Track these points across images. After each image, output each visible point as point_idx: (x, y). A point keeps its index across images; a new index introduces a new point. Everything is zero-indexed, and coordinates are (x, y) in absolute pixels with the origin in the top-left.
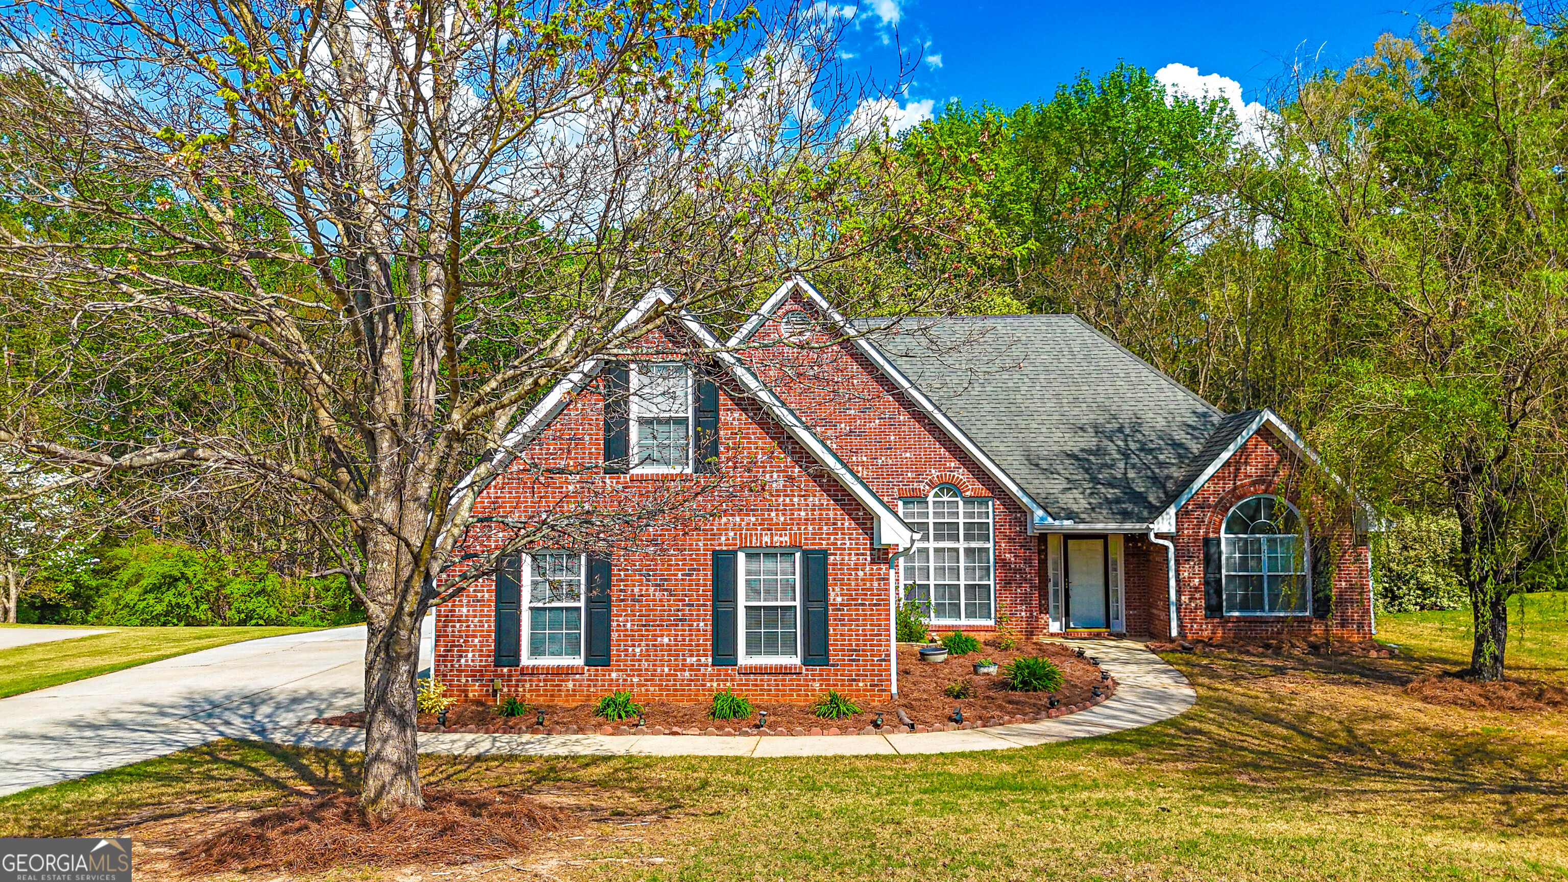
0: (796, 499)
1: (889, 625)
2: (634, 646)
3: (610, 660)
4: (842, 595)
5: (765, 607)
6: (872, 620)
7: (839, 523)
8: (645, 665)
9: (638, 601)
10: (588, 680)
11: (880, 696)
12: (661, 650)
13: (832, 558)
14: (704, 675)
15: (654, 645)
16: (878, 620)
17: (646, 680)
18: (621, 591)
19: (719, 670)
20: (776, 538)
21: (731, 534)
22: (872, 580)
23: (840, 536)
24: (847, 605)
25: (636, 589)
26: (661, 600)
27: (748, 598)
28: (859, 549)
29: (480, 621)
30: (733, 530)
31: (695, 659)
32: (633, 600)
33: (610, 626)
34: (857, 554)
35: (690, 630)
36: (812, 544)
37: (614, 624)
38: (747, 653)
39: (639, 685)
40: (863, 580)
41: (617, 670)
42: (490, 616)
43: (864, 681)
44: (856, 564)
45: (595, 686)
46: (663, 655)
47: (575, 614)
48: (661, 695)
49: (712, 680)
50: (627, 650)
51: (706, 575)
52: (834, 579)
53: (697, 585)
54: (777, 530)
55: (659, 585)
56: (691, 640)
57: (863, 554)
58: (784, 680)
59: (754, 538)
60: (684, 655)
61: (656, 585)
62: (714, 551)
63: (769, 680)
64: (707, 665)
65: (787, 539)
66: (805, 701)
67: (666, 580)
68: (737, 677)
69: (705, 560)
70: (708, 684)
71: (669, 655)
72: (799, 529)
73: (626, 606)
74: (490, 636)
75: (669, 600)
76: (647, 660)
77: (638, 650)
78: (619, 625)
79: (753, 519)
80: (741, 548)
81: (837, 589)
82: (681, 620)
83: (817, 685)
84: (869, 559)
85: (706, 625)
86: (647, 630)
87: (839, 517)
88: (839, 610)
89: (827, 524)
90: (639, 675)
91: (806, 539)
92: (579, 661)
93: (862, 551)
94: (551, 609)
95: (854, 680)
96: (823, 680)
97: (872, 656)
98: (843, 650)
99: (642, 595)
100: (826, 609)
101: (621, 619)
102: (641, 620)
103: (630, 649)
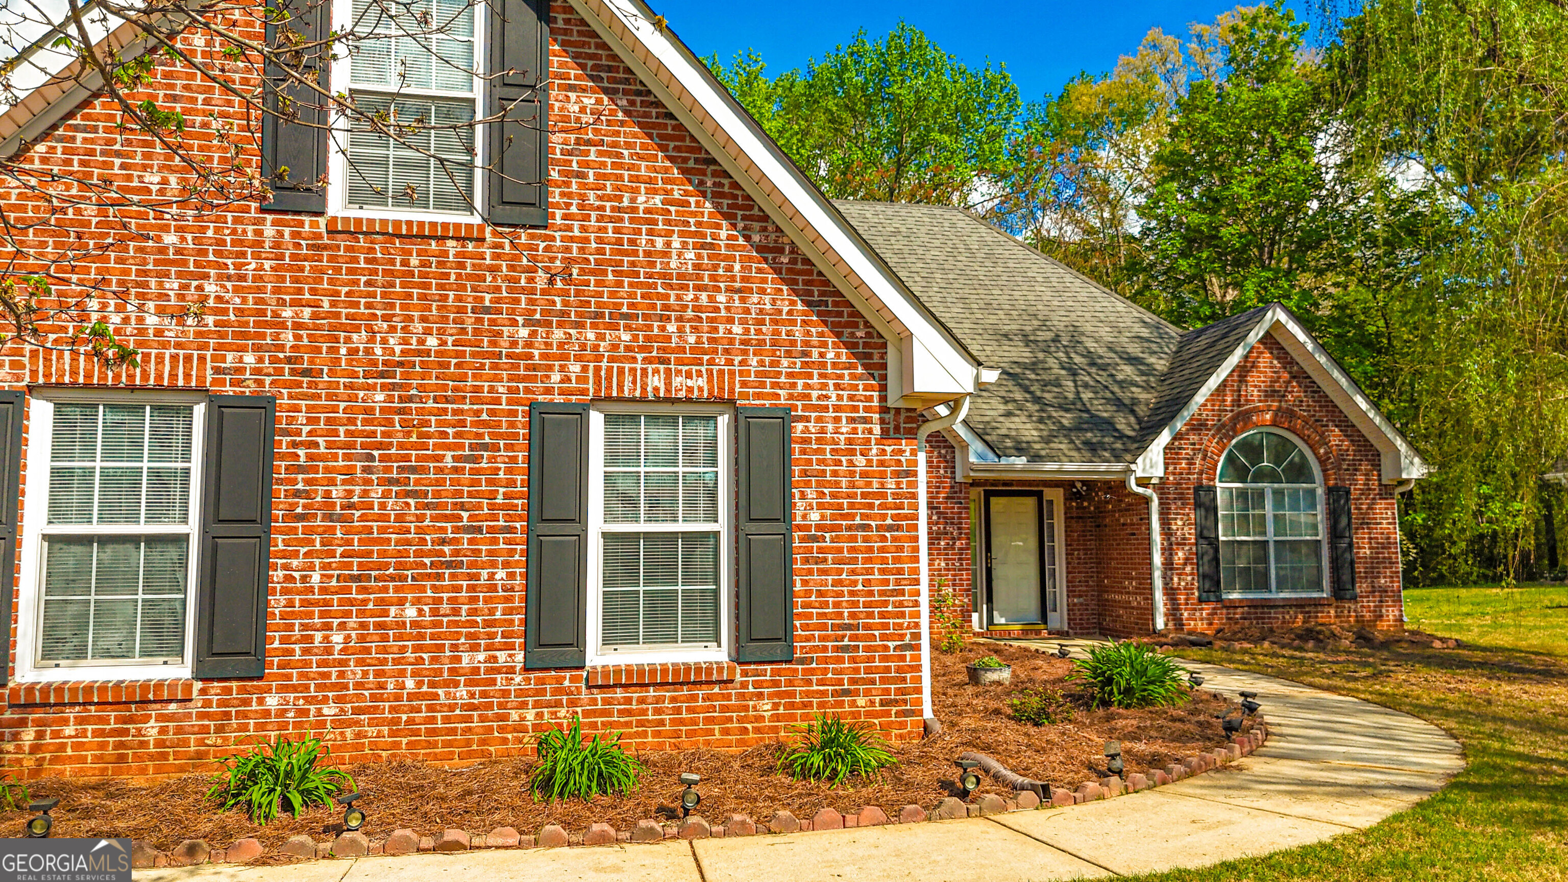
0: (721, 298)
1: (916, 571)
2: (326, 627)
3: (262, 664)
4: (821, 506)
5: (648, 536)
6: (884, 561)
7: (815, 352)
8: (354, 672)
9: (342, 519)
10: (201, 716)
11: (903, 725)
12: (399, 638)
13: (800, 426)
14: (505, 693)
15: (378, 626)
16: (897, 560)
17: (357, 711)
18: (297, 494)
19: (540, 681)
20: (677, 381)
21: (575, 368)
22: (883, 475)
23: (815, 380)
24: (833, 528)
25: (337, 492)
26: (400, 518)
27: (610, 514)
28: (855, 409)
30: (578, 358)
31: (481, 656)
32: (329, 517)
33: (268, 579)
34: (852, 420)
35: (472, 588)
36: (758, 396)
37: (278, 575)
38: (606, 641)
39: (339, 723)
40: (864, 474)
41: (282, 689)
43: (867, 693)
44: (850, 441)
45: (220, 729)
46: (403, 649)
47: (172, 552)
48: (397, 745)
49: (523, 705)
50: (310, 639)
51: (513, 459)
52: (804, 473)
53: (490, 482)
54: (680, 362)
55: (397, 482)
56: (473, 612)
57: (866, 420)
58: (694, 698)
59: (628, 379)
60: (454, 648)
61: (391, 482)
62: (532, 405)
63: (659, 700)
64: (511, 670)
65: (702, 382)
66: (740, 743)
67: (414, 470)
68: (584, 695)
69: (512, 425)
70: (514, 715)
71: (416, 649)
72: (730, 362)
73: (309, 531)
75: (420, 518)
76: (360, 663)
77: (337, 638)
78: (289, 579)
79: (626, 337)
80: (596, 400)
81: (811, 493)
82: (449, 565)
83: (766, 706)
84: (877, 429)
85: (511, 576)
86: (363, 590)
87: (815, 339)
88: (815, 539)
89: (789, 354)
90: (339, 700)
91: (744, 384)
92: (177, 670)
93: (862, 414)
94: (104, 540)
95: (846, 693)
96: (779, 695)
97: (884, 637)
98: (824, 627)
99: (351, 506)
100: (787, 538)
101: (295, 563)
102: (349, 566)
103: (318, 636)
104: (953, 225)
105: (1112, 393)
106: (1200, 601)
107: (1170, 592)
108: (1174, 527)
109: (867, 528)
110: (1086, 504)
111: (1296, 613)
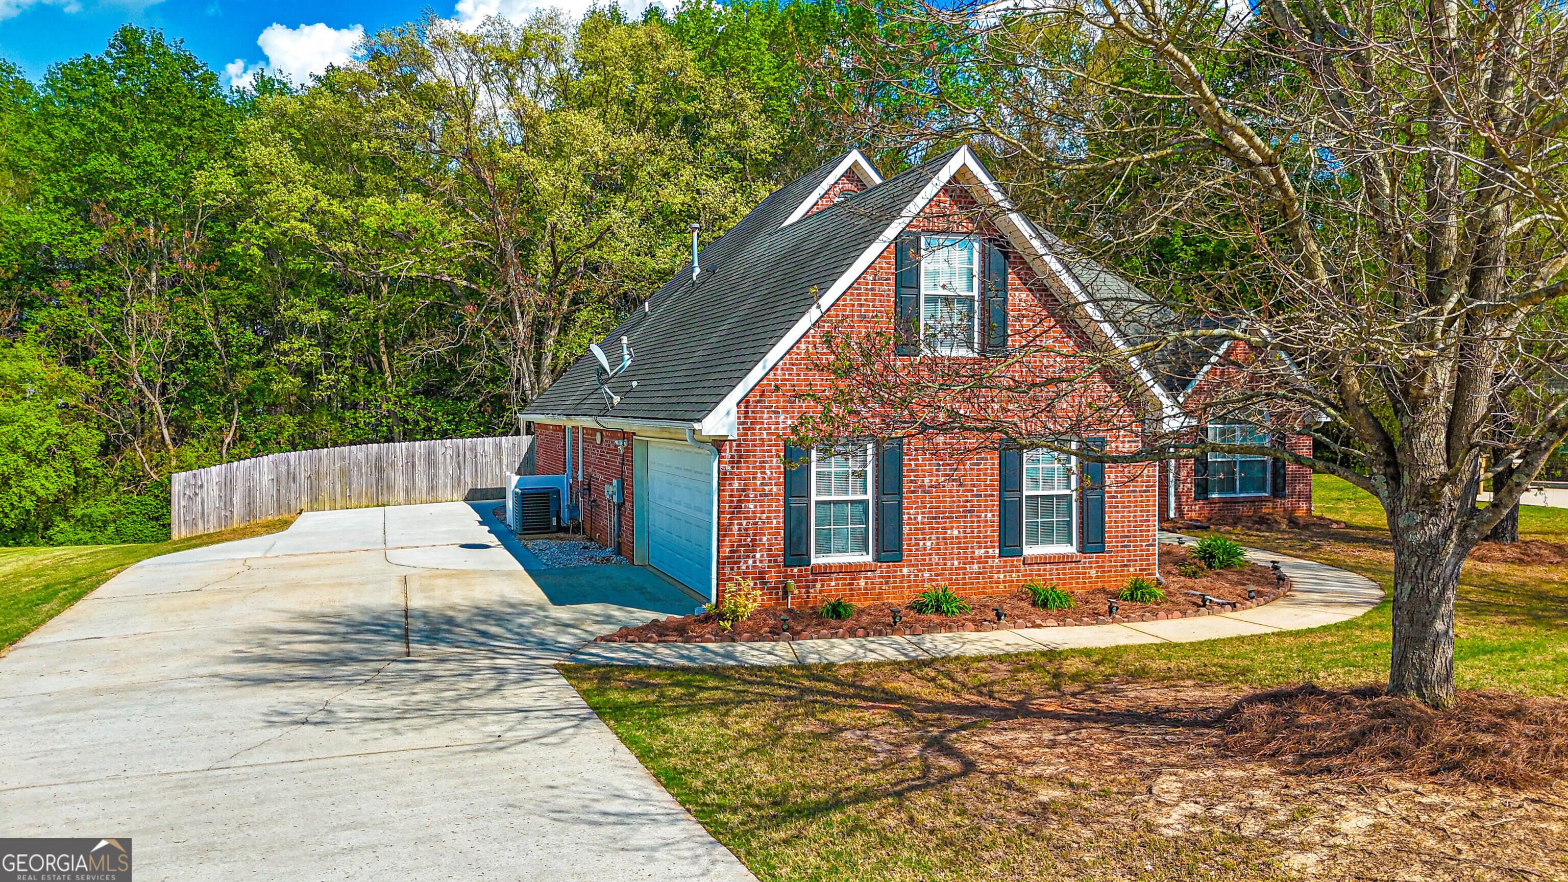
2: (924, 539)
3: (902, 555)
4: (1116, 482)
5: (1043, 497)
6: (1142, 506)
8: (935, 558)
9: (929, 492)
10: (880, 577)
12: (952, 543)
13: (1108, 446)
14: (992, 567)
15: (944, 538)
16: (1147, 506)
17: (937, 575)
18: (911, 481)
19: (1005, 562)
20: (1058, 426)
21: (1017, 421)
22: (1142, 467)
23: (1115, 423)
24: (1122, 492)
25: (927, 480)
26: (950, 491)
27: (1030, 487)
28: (1131, 436)
29: (768, 518)
30: (1019, 417)
31: (983, 551)
32: (924, 492)
33: (901, 519)
34: (1130, 442)
35: (978, 522)
36: (1091, 431)
37: (905, 517)
38: (1030, 544)
39: (930, 580)
40: (1134, 467)
41: (909, 566)
42: (779, 511)
43: (1134, 565)
44: (1129, 452)
45: (885, 583)
46: (953, 548)
47: (862, 508)
49: (999, 572)
50: (918, 544)
51: (994, 464)
52: (1110, 467)
53: (985, 474)
54: (1059, 417)
55: (949, 475)
56: (979, 532)
57: (1135, 442)
59: (1039, 425)
60: (972, 548)
61: (946, 475)
62: (1002, 439)
63: (1051, 570)
64: (994, 557)
65: (1068, 425)
66: (1083, 588)
68: (1022, 568)
69: (992, 448)
70: (996, 576)
71: (959, 548)
72: (1079, 416)
73: (917, 497)
74: (779, 534)
75: (958, 491)
76: (937, 554)
77: (928, 543)
78: (910, 518)
79: (1038, 406)
81: (1112, 476)
82: (970, 511)
83: (1093, 572)
84: (1140, 446)
85: (993, 516)
86: (937, 523)
87: (1115, 404)
88: (1114, 497)
89: (1105, 411)
90: (930, 570)
91: (1085, 426)
92: (868, 558)
94: (836, 503)
95: (1126, 566)
96: (1099, 567)
97: (1141, 541)
98: (1117, 537)
99: (932, 486)
100: (1102, 497)
101: (912, 512)
102: (931, 513)
103: (921, 543)
106: (1195, 499)
107: (1178, 496)
109: (1135, 491)
111: (1250, 506)
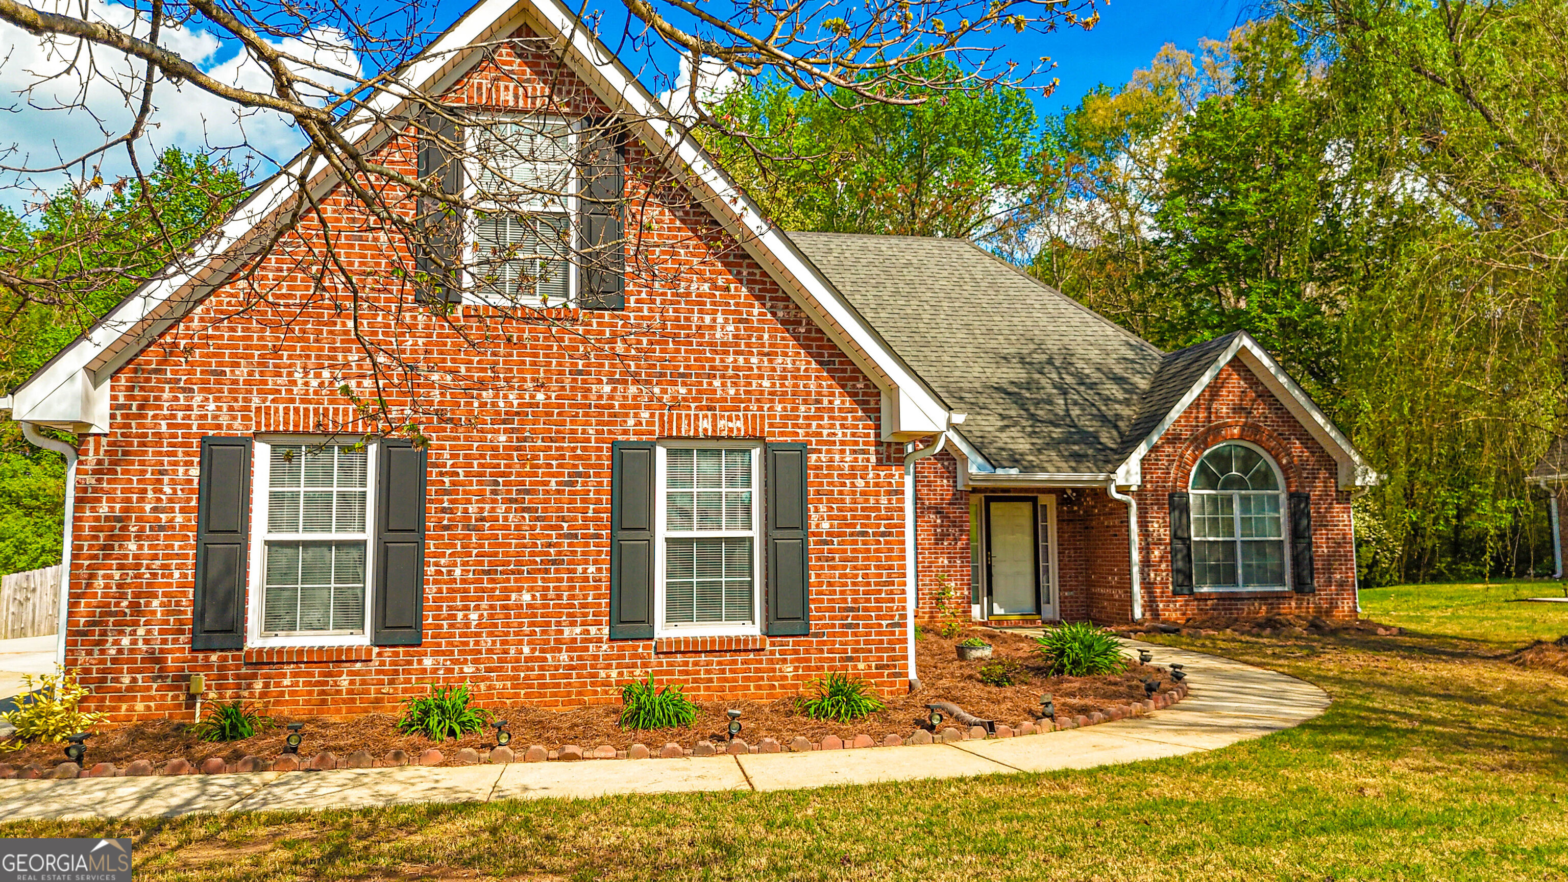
0: (754, 360)
1: (903, 567)
2: (465, 608)
3: (421, 635)
4: (830, 518)
5: (700, 540)
6: (879, 559)
7: (825, 400)
8: (486, 641)
9: (476, 528)
10: (378, 672)
11: (893, 684)
12: (518, 616)
13: (814, 457)
14: (596, 657)
15: (504, 607)
16: (888, 558)
17: (489, 670)
18: (444, 510)
19: (621, 649)
20: (721, 424)
21: (645, 415)
22: (877, 494)
23: (826, 421)
24: (839, 535)
25: (472, 509)
26: (518, 528)
27: (671, 525)
28: (856, 443)
29: (165, 567)
30: (648, 408)
31: (578, 630)
32: (466, 527)
33: (424, 573)
34: (854, 452)
35: (570, 580)
36: (782, 434)
37: (431, 570)
38: (669, 619)
39: (475, 679)
40: (863, 493)
41: (435, 654)
42: (186, 556)
43: (866, 659)
44: (852, 468)
45: (391, 682)
46: (521, 625)
47: (355, 553)
48: (517, 695)
49: (609, 666)
50: (454, 617)
51: (600, 484)
52: (818, 492)
53: (583, 501)
54: (723, 409)
55: (516, 501)
56: (572, 597)
57: (864, 452)
58: (735, 662)
59: (684, 422)
60: (558, 624)
61: (511, 501)
62: (614, 443)
63: (708, 663)
64: (600, 640)
65: (740, 424)
66: (769, 696)
67: (528, 492)
68: (653, 659)
69: (599, 458)
70: (602, 673)
71: (531, 624)
72: (761, 409)
73: (453, 537)
74: (184, 594)
75: (532, 528)
76: (490, 634)
77: (474, 616)
78: (439, 573)
79: (683, 390)
80: (661, 438)
81: (822, 508)
82: (554, 562)
83: (789, 669)
84: (873, 459)
85: (599, 570)
86: (490, 581)
87: (825, 390)
88: (826, 543)
89: (805, 402)
90: (475, 661)
91: (771, 425)
92: (362, 639)
93: (861, 447)
94: (307, 544)
95: (850, 659)
96: (799, 660)
97: (878, 617)
98: (833, 609)
99: (483, 519)
100: (804, 543)
101: (443, 561)
102: (481, 563)
103: (460, 615)
104: (960, 257)
105: (1099, 410)
106: (1175, 593)
107: (1147, 585)
108: (1151, 529)
109: (865, 534)
110: (1076, 508)
111: (1260, 605)
